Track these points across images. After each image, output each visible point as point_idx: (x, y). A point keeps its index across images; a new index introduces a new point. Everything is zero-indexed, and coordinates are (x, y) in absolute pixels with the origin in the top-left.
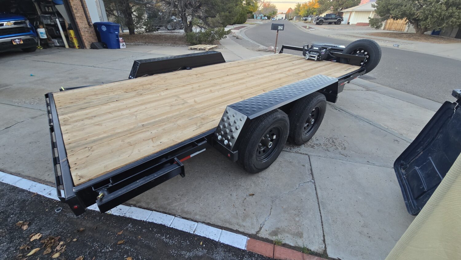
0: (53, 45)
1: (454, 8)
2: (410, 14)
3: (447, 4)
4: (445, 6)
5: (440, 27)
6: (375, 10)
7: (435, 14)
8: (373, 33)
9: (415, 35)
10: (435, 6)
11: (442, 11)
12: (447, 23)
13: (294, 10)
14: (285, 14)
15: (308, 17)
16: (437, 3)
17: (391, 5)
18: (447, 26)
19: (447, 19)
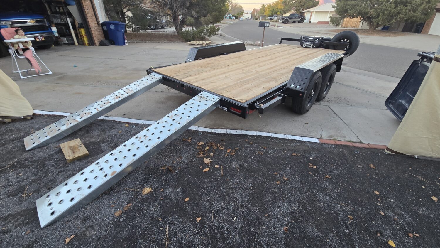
0: (62, 43)
1: (402, 6)
2: (365, 13)
3: (396, 3)
4: (394, 4)
5: (390, 23)
6: (335, 10)
7: (386, 12)
8: (334, 30)
9: (368, 31)
10: (386, 6)
11: (392, 9)
12: (396, 19)
13: (259, 10)
14: (250, 14)
15: (273, 17)
16: (387, 2)
17: (348, 6)
18: (396, 21)
19: (395, 16)
